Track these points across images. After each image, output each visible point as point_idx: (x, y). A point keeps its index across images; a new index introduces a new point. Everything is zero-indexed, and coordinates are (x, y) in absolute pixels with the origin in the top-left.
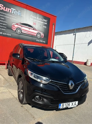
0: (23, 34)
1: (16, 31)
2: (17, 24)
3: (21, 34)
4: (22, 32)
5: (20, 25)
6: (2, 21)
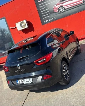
0: (67, 10)
2: (58, 4)
3: (65, 10)
5: (61, 3)
6: (44, 10)
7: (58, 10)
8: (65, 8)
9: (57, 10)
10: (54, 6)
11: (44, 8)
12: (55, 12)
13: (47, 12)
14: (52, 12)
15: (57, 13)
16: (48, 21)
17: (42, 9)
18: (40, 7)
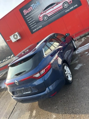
0: (50, 17)
1: (43, 20)
2: (41, 14)
5: (44, 12)
6: (31, 21)
8: (48, 16)
9: (42, 19)
10: (38, 16)
11: (31, 19)
12: (40, 21)
13: (33, 22)
14: (38, 22)
15: (42, 22)
16: (36, 29)
17: (29, 20)
18: (27, 19)
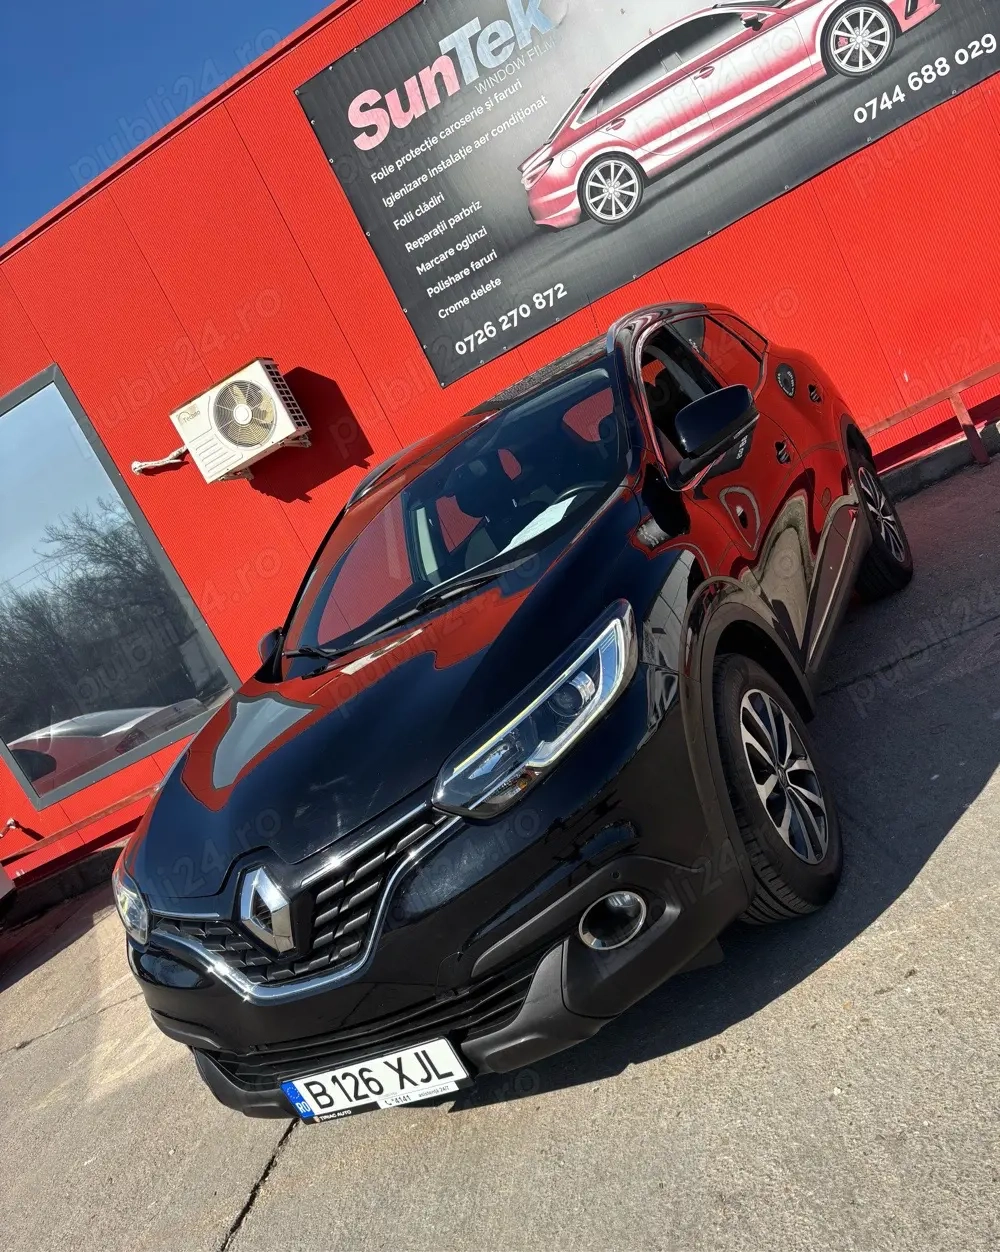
0: (670, 180)
1: (585, 214)
2: (564, 139)
3: (652, 191)
4: (646, 180)
6: (439, 230)
7: (575, 205)
8: (649, 166)
9: (567, 200)
10: (530, 168)
12: (548, 229)
13: (465, 245)
14: (519, 237)
15: (571, 238)
17: (408, 218)
18: (390, 202)
